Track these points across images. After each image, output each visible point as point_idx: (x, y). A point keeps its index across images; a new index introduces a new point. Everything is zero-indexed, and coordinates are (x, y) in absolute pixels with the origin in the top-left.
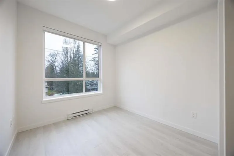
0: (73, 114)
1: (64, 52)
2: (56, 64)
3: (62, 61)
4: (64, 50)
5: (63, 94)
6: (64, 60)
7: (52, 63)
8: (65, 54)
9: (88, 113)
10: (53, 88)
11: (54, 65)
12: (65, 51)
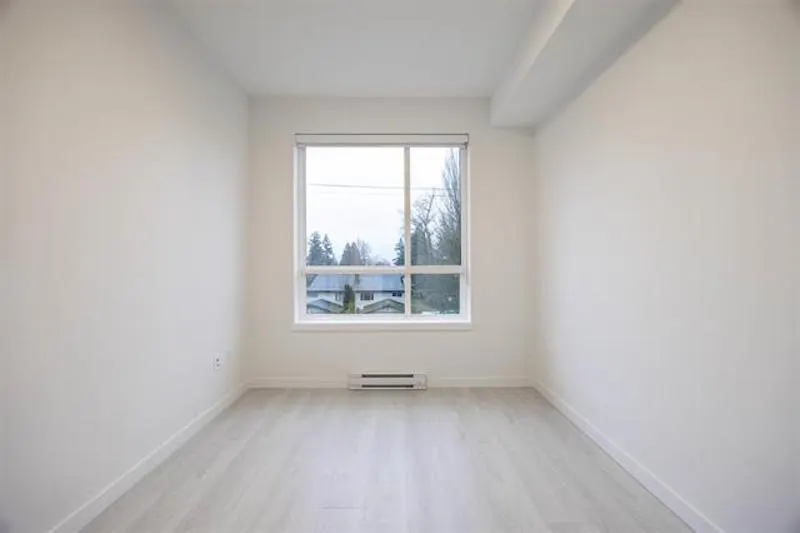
0: (364, 376)
1: (448, 189)
2: (431, 227)
3: (443, 214)
4: (447, 184)
5: (442, 312)
6: (446, 211)
7: (420, 225)
8: (450, 195)
9: (412, 386)
10: (424, 294)
11: (426, 230)
12: (451, 186)
